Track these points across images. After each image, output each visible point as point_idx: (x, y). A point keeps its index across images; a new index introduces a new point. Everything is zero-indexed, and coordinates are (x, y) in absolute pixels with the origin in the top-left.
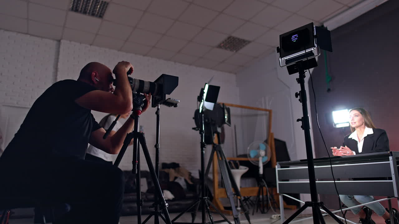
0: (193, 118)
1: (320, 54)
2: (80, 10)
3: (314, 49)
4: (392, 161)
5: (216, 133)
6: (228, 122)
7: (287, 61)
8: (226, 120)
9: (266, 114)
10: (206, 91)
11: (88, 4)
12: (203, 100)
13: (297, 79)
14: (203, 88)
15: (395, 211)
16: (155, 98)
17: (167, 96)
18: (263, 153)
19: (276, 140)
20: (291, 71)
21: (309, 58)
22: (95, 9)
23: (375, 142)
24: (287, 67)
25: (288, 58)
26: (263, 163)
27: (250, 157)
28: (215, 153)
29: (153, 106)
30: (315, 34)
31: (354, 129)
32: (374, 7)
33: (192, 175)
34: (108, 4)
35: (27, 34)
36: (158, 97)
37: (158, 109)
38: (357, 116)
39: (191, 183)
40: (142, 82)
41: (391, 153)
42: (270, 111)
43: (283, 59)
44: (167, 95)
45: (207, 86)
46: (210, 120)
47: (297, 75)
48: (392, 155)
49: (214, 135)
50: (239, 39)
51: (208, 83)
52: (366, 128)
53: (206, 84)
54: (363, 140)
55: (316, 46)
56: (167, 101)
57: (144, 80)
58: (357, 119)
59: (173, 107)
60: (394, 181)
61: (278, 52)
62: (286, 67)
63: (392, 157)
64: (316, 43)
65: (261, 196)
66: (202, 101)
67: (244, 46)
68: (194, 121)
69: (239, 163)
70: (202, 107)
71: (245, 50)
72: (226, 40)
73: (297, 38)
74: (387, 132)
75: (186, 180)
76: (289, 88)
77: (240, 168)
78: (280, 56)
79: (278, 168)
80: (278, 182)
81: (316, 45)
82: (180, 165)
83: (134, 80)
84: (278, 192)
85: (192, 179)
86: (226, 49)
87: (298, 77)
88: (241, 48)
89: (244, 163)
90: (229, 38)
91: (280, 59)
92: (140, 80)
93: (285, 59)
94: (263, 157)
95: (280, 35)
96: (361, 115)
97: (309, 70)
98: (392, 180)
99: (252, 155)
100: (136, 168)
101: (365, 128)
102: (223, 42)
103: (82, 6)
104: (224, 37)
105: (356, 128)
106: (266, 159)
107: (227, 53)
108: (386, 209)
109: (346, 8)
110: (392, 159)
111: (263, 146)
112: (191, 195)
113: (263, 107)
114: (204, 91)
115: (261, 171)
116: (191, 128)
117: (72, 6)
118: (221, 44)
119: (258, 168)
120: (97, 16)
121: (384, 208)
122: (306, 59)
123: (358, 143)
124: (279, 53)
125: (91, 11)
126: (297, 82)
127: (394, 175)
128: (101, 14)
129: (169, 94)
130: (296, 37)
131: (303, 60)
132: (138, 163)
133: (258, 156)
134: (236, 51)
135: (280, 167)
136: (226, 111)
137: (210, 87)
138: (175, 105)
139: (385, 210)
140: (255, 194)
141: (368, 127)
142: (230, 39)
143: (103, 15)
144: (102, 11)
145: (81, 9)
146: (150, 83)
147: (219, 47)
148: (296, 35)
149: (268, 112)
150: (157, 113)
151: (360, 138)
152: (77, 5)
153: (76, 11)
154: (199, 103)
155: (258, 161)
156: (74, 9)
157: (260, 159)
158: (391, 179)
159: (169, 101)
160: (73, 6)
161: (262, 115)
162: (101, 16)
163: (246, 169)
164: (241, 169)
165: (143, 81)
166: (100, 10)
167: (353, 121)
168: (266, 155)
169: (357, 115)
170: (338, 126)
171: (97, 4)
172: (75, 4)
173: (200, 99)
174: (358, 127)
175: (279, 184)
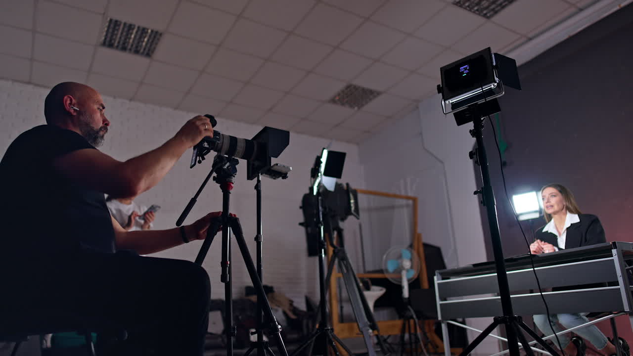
0: (301, 208)
1: (504, 93)
2: (116, 44)
3: (494, 85)
4: (617, 256)
5: (336, 230)
6: (355, 211)
7: (454, 106)
8: (353, 209)
9: (407, 206)
10: (324, 159)
11: (129, 36)
12: (319, 174)
13: (471, 131)
14: (319, 155)
15: (621, 342)
16: (253, 165)
17: (274, 161)
18: (407, 264)
19: (426, 246)
20: (461, 119)
21: (489, 99)
22: (140, 44)
23: (584, 234)
24: (454, 114)
25: (454, 100)
26: (409, 280)
27: (387, 271)
28: (336, 261)
29: (250, 177)
30: (494, 64)
31: (550, 217)
32: (566, 37)
33: (295, 304)
34: (161, 35)
35: (29, 83)
36: (257, 163)
37: (259, 181)
38: (555, 196)
39: (293, 317)
40: (233, 140)
41: (614, 243)
42: (415, 200)
43: (447, 102)
44: (272, 159)
45: (325, 153)
46: (327, 210)
47: (471, 125)
48: (615, 247)
49: (334, 233)
50: (363, 89)
51: (327, 148)
52: (569, 215)
53: (324, 149)
54: (566, 232)
55: (497, 82)
56: (272, 169)
57: (237, 137)
58: (553, 201)
59: (281, 178)
60: (621, 286)
61: (439, 92)
62: (452, 114)
63: (617, 251)
64: (496, 77)
65: (407, 336)
66: (318, 176)
67: (370, 100)
68: (301, 211)
69: (370, 282)
70: (318, 187)
71: (373, 106)
72: (343, 91)
73: (468, 70)
74: (600, 219)
75: (285, 313)
76: (442, 162)
77: (371, 289)
78: (443, 98)
79: (438, 280)
80: (439, 302)
81: (497, 79)
82: (275, 290)
83: (221, 137)
84: (440, 318)
85: (295, 310)
86: (343, 104)
87: (472, 128)
88: (367, 103)
89: (378, 282)
90: (348, 87)
91: (443, 102)
92: (230, 136)
93: (451, 102)
94: (407, 271)
95: (441, 68)
96: (560, 194)
97: (489, 116)
98: (619, 285)
99: (391, 267)
100: (228, 273)
101: (566, 213)
102: (339, 95)
103: (120, 38)
104: (339, 87)
105: (553, 215)
106: (413, 274)
107: (344, 111)
108: (609, 339)
109: (524, 39)
110: (616, 253)
111: (407, 254)
112: (295, 336)
113: (403, 193)
114: (321, 160)
115: (406, 293)
116: (297, 223)
117: (103, 38)
118: (335, 97)
119: (400, 288)
120: (143, 53)
121: (605, 337)
122: (484, 101)
123: (558, 238)
124: (441, 94)
125: (134, 46)
126: (471, 136)
127: (621, 278)
128: (149, 50)
129: (276, 157)
130: (466, 69)
131: (479, 103)
132: (229, 265)
133: (399, 270)
134: (359, 108)
135: (441, 279)
136: (351, 196)
137: (330, 153)
138: (284, 176)
139: (607, 340)
140: (397, 332)
141: (571, 212)
142: (349, 89)
143: (153, 52)
144: (151, 45)
145: (119, 42)
146: (246, 140)
147: (333, 101)
148: (466, 66)
149: (411, 202)
150: (257, 187)
151: (560, 230)
152: (112, 36)
153: (111, 45)
154: (313, 180)
155: (401, 278)
156: (107, 43)
157: (404, 273)
158: (616, 283)
159: (275, 168)
160: (105, 39)
161: (401, 207)
162: (149, 53)
163: (381, 290)
164: (374, 290)
165: (235, 138)
166: (148, 45)
167: (548, 204)
168: (412, 267)
169: (554, 194)
170: (522, 218)
171: (144, 35)
172: (109, 35)
173: (315, 173)
174: (555, 213)
175: (441, 305)
